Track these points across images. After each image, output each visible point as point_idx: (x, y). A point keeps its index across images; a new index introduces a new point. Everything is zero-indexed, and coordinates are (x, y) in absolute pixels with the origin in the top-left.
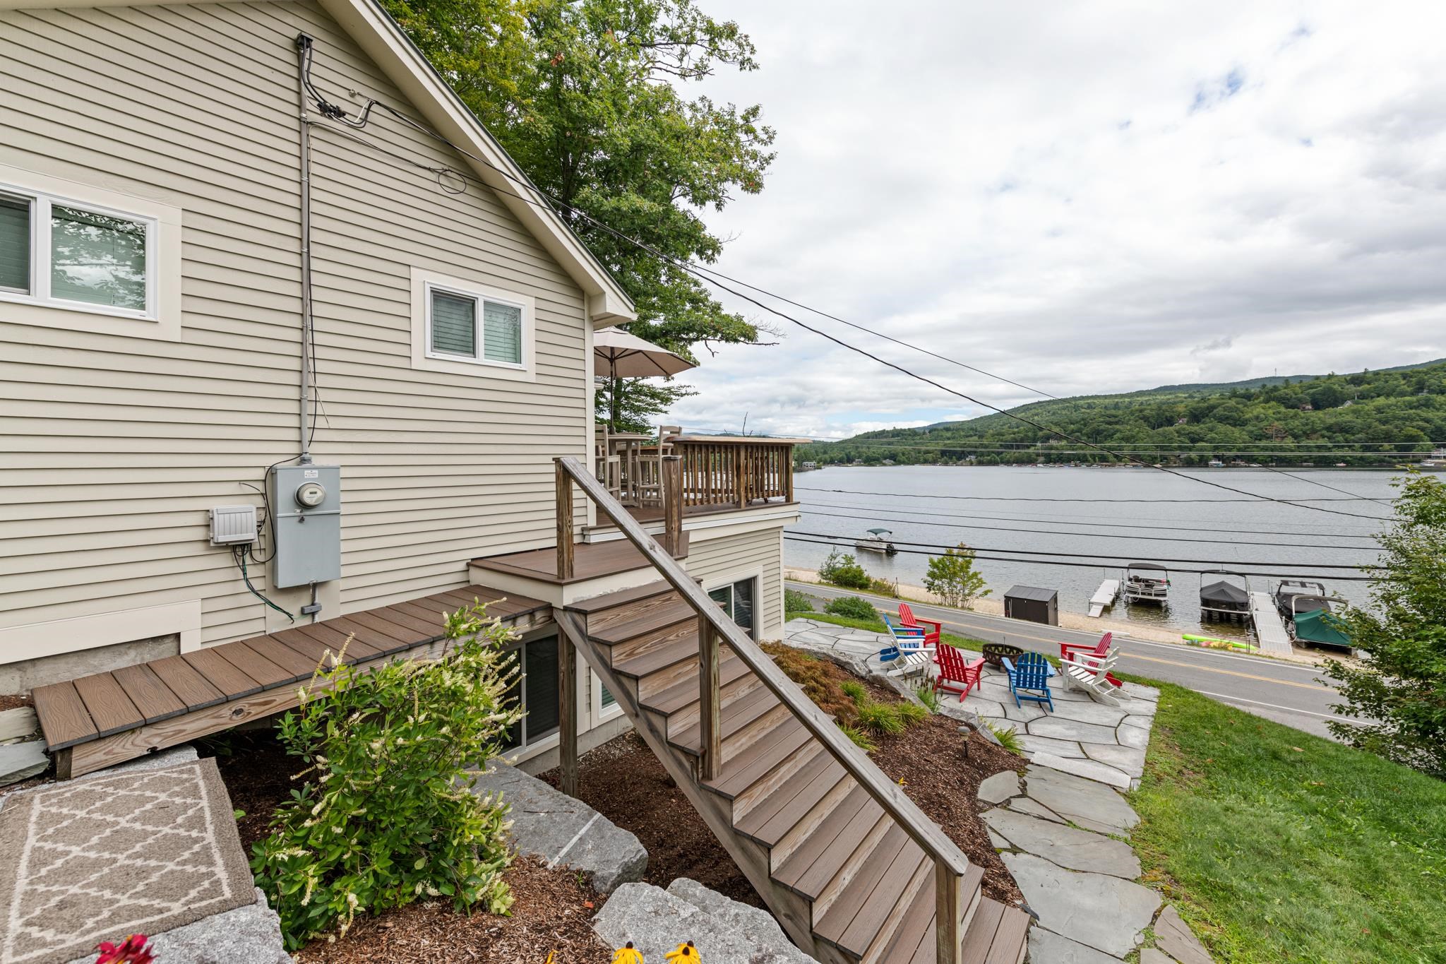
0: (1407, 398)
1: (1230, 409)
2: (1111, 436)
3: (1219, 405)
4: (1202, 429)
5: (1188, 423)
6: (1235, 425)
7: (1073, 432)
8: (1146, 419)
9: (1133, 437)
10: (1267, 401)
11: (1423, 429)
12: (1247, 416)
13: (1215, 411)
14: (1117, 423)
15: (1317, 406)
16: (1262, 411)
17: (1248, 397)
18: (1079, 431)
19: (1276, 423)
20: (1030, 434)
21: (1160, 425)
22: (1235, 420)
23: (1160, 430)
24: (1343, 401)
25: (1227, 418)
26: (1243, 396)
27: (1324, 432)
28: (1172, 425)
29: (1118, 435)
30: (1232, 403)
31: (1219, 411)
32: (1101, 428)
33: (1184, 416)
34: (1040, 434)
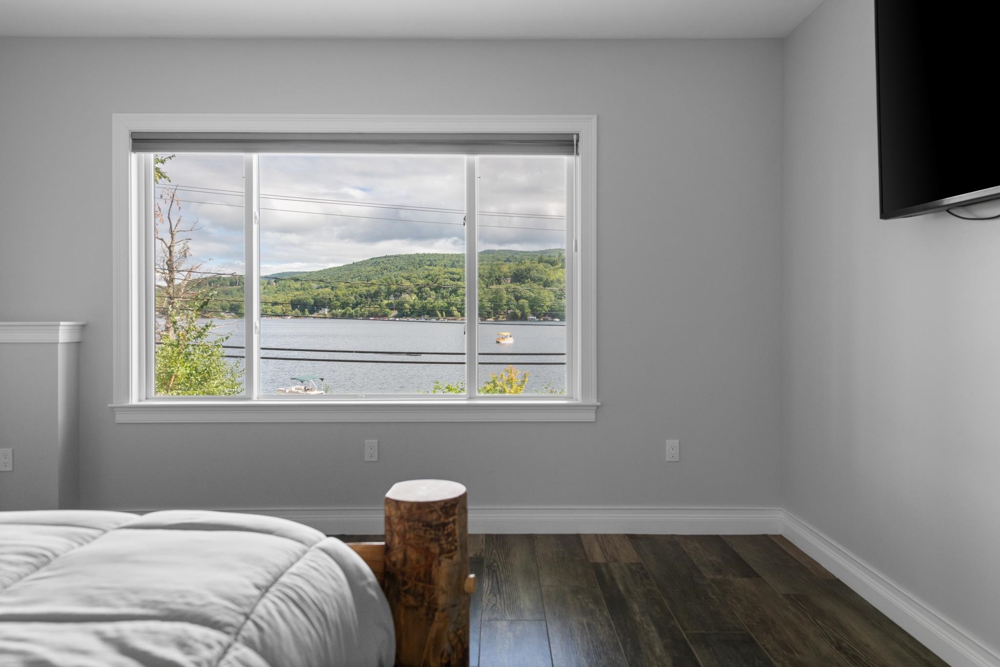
1: (541, 272)
3: (533, 269)
4: (522, 288)
5: (511, 282)
6: (544, 286)
7: (422, 286)
13: (530, 273)
14: (458, 280)
17: (551, 262)
18: (428, 285)
20: (383, 288)
21: (492, 284)
22: (545, 282)
23: (493, 287)
25: (539, 280)
26: (548, 262)
28: (500, 284)
30: (541, 266)
32: (446, 283)
33: (509, 277)
34: (394, 288)
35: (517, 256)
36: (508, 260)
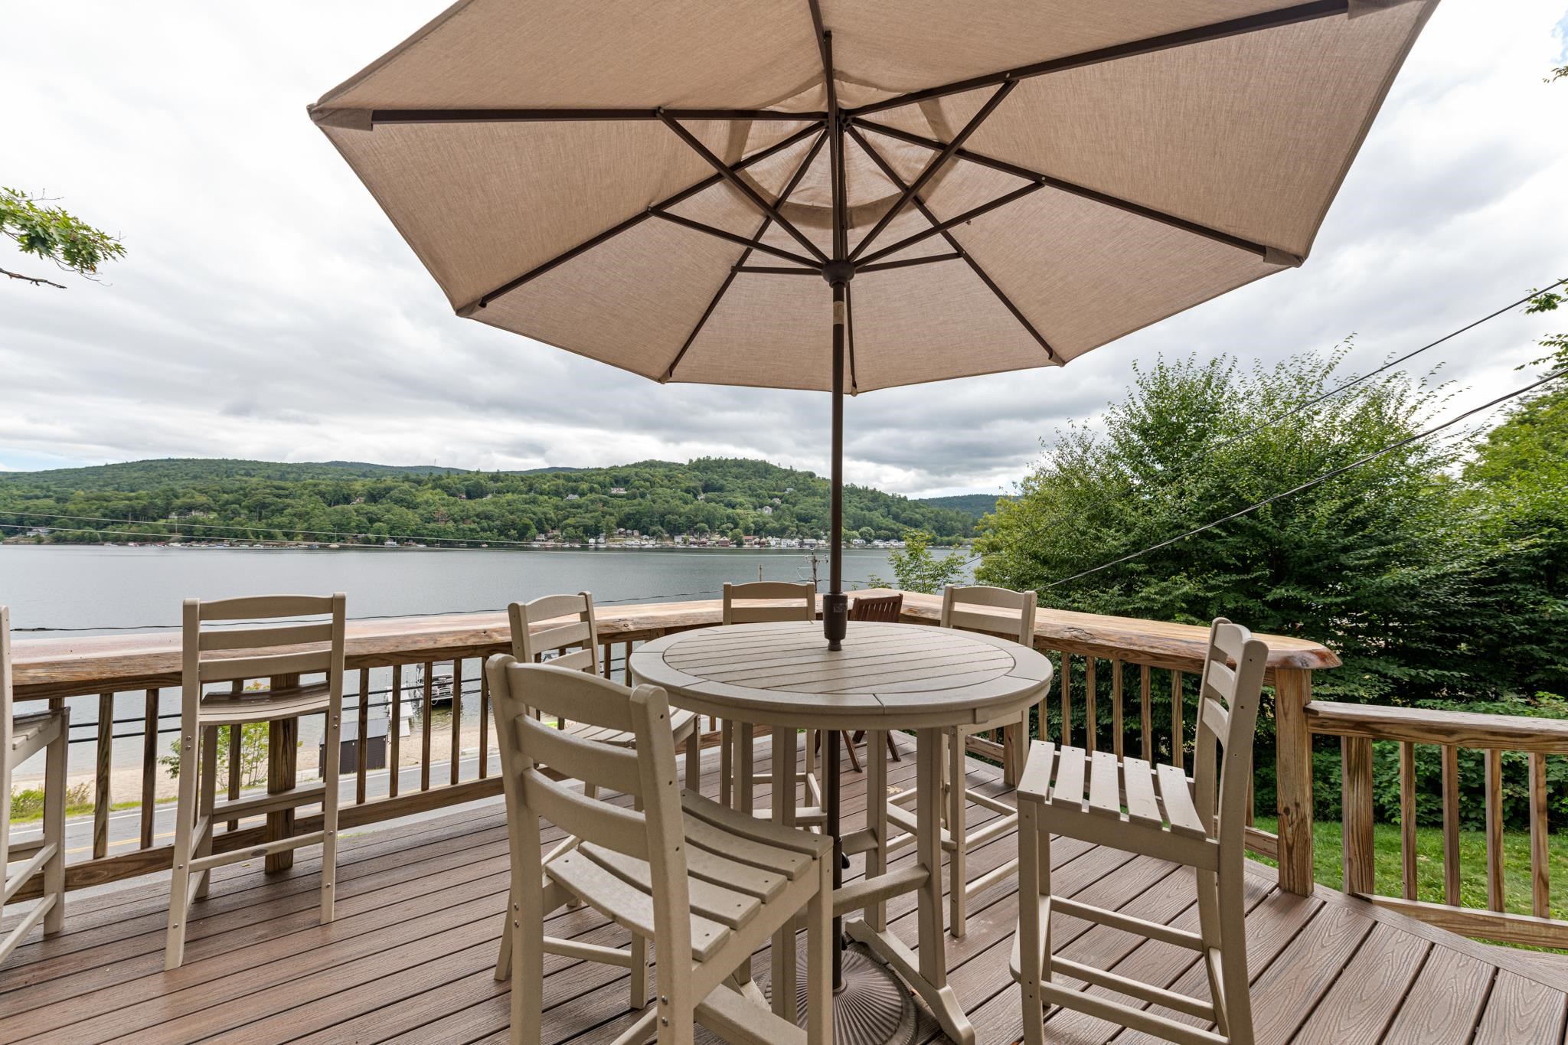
0: (524, 496)
1: (405, 492)
2: (281, 511)
3: (395, 487)
4: (379, 509)
5: (365, 502)
6: (408, 508)
7: (227, 503)
8: (322, 494)
9: (307, 513)
10: (434, 488)
11: (532, 520)
12: (418, 500)
13: (392, 492)
14: (287, 496)
15: (470, 496)
16: (431, 496)
17: (419, 482)
18: (238, 502)
19: (442, 509)
20: (159, 502)
21: (337, 503)
22: (409, 503)
23: (339, 507)
24: (486, 494)
25: (402, 500)
26: (414, 481)
27: (475, 518)
28: (349, 503)
29: (289, 510)
30: (406, 486)
31: (395, 493)
32: (267, 501)
33: (361, 495)
34: (178, 502)
35: (377, 471)
36: (365, 475)
